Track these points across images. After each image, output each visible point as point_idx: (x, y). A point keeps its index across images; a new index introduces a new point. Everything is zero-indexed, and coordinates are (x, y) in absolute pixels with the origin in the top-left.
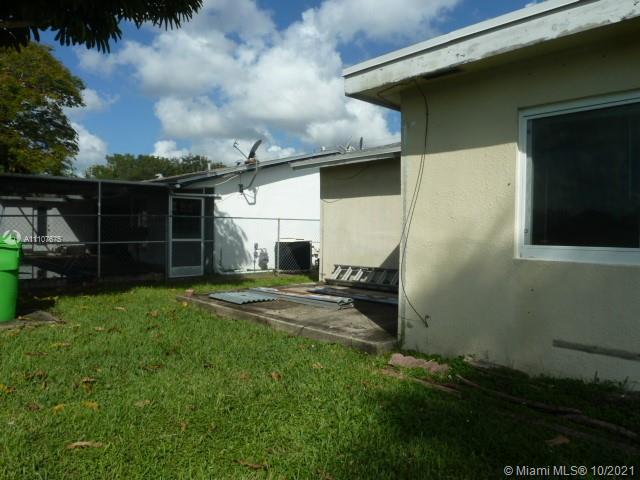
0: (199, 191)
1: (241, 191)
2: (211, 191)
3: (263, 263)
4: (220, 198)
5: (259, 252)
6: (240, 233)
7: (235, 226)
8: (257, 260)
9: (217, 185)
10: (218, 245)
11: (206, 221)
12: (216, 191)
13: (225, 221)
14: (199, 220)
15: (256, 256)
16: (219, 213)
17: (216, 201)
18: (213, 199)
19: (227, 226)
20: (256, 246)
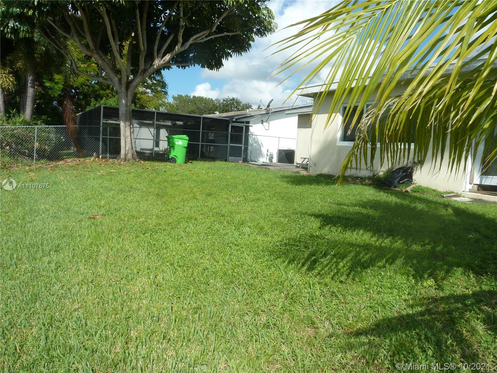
0: (243, 122)
1: (262, 123)
2: (248, 122)
3: (271, 159)
4: (252, 126)
5: (269, 153)
6: (260, 143)
7: (258, 139)
8: (268, 157)
9: (251, 120)
10: (250, 148)
11: (245, 136)
12: (250, 122)
13: (253, 136)
14: (242, 136)
15: (267, 155)
16: (251, 132)
17: (250, 128)
18: (249, 126)
19: (254, 139)
20: (268, 151)
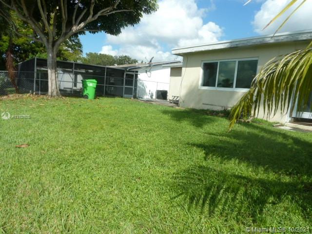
0: (134, 72)
1: (146, 73)
2: (137, 72)
3: (152, 97)
4: (139, 74)
5: (150, 93)
6: (145, 86)
9: (139, 70)
10: (138, 89)
11: (135, 81)
16: (139, 79)
19: (141, 83)
